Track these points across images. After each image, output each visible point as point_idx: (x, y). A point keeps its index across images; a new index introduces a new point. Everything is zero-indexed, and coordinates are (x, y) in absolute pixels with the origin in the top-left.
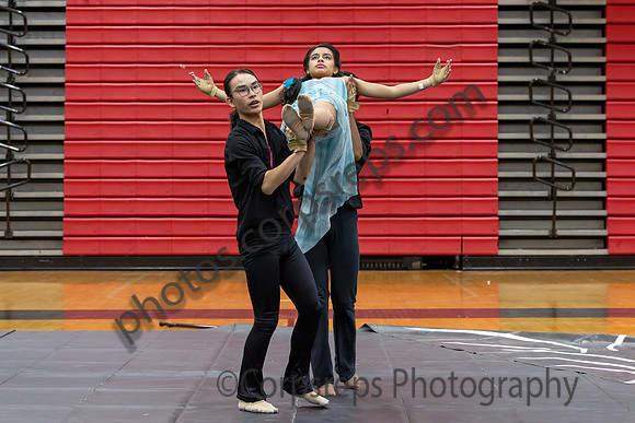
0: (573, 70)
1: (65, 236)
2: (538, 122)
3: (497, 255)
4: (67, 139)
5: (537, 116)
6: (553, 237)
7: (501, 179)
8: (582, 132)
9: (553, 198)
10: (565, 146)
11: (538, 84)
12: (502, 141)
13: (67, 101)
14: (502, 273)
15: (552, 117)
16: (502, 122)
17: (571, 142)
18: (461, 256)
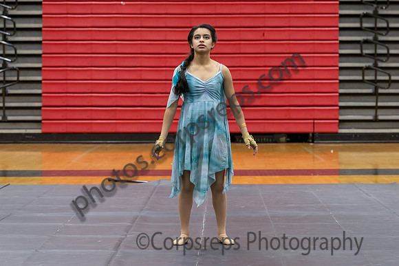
0: (390, 6)
1: (43, 120)
2: (366, 42)
3: (337, 133)
4: (44, 54)
5: (365, 38)
6: (376, 120)
7: (341, 81)
8: (396, 49)
9: (376, 94)
10: (384, 59)
11: (366, 16)
12: (342, 55)
13: (44, 27)
14: (341, 145)
15: (376, 38)
16: (342, 42)
17: (388, 56)
18: (313, 134)
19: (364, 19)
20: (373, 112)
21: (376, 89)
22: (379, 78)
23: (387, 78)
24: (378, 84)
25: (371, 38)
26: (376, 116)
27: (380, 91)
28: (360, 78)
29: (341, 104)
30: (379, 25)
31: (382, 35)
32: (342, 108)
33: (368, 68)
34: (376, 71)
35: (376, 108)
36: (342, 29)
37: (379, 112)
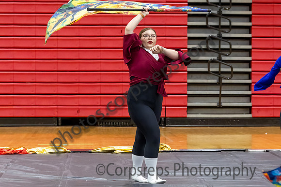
0: (233, 7)
2: (211, 38)
3: (186, 118)
5: (211, 35)
6: (220, 107)
7: (189, 72)
10: (227, 53)
11: (212, 16)
14: (189, 128)
15: (220, 35)
16: (190, 38)
17: (231, 50)
18: (165, 118)
19: (209, 19)
20: (217, 99)
21: (220, 79)
22: (222, 70)
23: (229, 70)
24: (222, 75)
25: (215, 35)
26: (220, 103)
27: (224, 81)
28: (206, 70)
29: (189, 92)
30: (223, 24)
31: (225, 32)
32: (190, 96)
33: (213, 61)
34: (220, 63)
35: (220, 96)
36: (190, 27)
37: (223, 99)
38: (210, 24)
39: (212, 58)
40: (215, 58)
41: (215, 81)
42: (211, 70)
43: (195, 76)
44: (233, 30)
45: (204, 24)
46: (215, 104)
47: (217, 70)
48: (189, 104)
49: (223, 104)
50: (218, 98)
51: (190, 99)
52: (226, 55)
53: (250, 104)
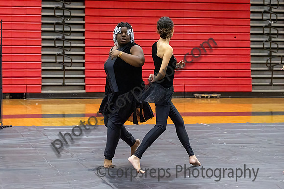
0: (72, 19)
2: (58, 39)
3: (40, 93)
5: (57, 37)
6: (64, 86)
7: (43, 62)
8: (75, 43)
9: (63, 70)
10: (68, 49)
11: (58, 24)
12: (43, 47)
14: (43, 100)
15: (63, 37)
16: (43, 39)
17: (71, 47)
18: (26, 93)
19: (56, 26)
21: (64, 67)
22: (65, 60)
23: (70, 61)
24: (65, 64)
25: (60, 37)
26: (64, 83)
27: (66, 68)
28: (54, 60)
29: (43, 76)
30: (65, 29)
31: (67, 35)
32: (43, 78)
33: (59, 55)
34: (64, 56)
35: (64, 78)
36: (43, 31)
37: (66, 80)
38: (57, 29)
39: (58, 53)
40: (60, 52)
41: (60, 68)
42: (58, 60)
43: (46, 64)
44: (72, 34)
45: (53, 29)
46: (60, 84)
47: (62, 60)
48: (43, 84)
49: (66, 84)
50: (63, 80)
51: (43, 80)
52: (67, 51)
53: (84, 84)
